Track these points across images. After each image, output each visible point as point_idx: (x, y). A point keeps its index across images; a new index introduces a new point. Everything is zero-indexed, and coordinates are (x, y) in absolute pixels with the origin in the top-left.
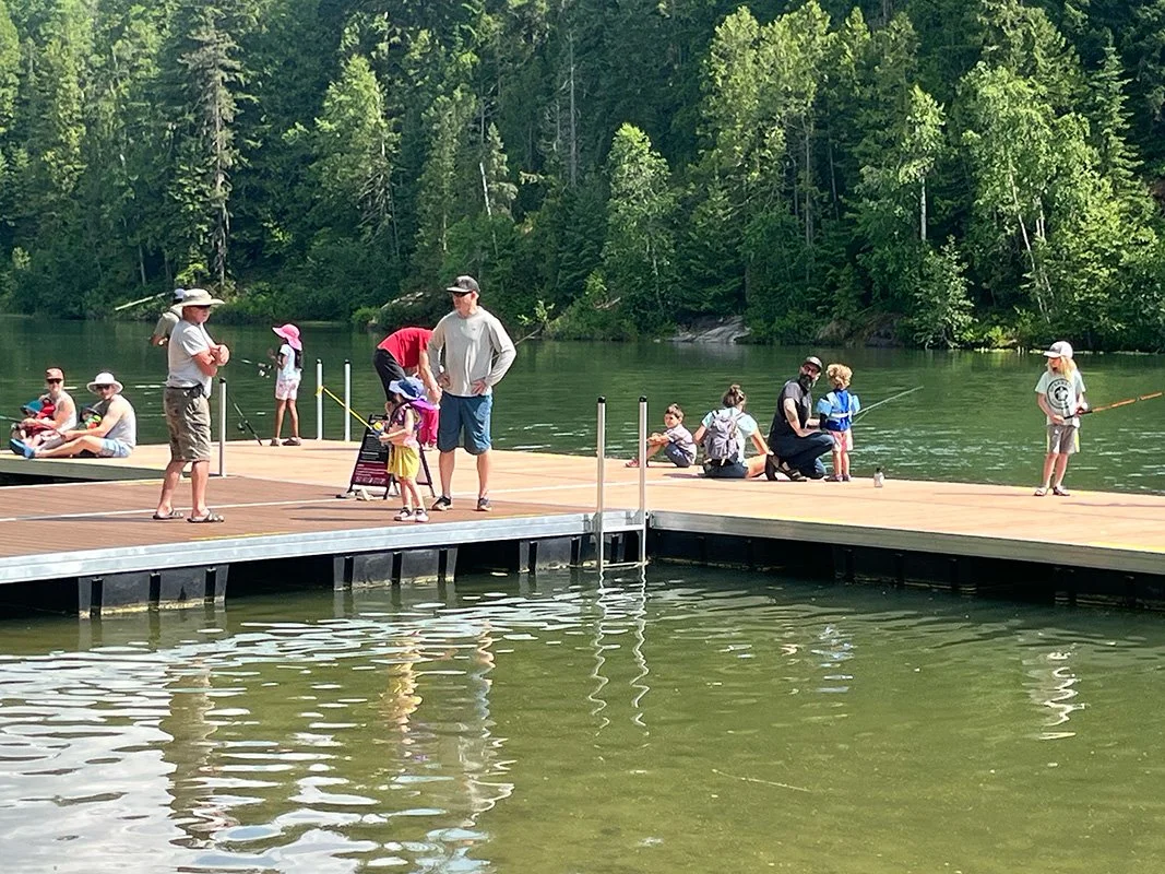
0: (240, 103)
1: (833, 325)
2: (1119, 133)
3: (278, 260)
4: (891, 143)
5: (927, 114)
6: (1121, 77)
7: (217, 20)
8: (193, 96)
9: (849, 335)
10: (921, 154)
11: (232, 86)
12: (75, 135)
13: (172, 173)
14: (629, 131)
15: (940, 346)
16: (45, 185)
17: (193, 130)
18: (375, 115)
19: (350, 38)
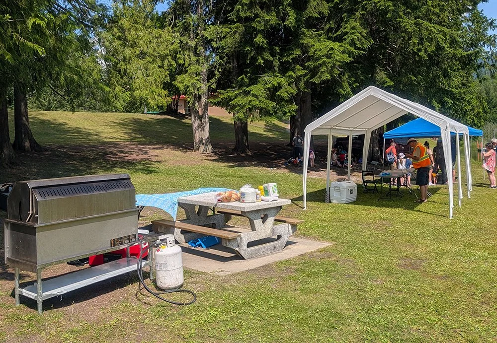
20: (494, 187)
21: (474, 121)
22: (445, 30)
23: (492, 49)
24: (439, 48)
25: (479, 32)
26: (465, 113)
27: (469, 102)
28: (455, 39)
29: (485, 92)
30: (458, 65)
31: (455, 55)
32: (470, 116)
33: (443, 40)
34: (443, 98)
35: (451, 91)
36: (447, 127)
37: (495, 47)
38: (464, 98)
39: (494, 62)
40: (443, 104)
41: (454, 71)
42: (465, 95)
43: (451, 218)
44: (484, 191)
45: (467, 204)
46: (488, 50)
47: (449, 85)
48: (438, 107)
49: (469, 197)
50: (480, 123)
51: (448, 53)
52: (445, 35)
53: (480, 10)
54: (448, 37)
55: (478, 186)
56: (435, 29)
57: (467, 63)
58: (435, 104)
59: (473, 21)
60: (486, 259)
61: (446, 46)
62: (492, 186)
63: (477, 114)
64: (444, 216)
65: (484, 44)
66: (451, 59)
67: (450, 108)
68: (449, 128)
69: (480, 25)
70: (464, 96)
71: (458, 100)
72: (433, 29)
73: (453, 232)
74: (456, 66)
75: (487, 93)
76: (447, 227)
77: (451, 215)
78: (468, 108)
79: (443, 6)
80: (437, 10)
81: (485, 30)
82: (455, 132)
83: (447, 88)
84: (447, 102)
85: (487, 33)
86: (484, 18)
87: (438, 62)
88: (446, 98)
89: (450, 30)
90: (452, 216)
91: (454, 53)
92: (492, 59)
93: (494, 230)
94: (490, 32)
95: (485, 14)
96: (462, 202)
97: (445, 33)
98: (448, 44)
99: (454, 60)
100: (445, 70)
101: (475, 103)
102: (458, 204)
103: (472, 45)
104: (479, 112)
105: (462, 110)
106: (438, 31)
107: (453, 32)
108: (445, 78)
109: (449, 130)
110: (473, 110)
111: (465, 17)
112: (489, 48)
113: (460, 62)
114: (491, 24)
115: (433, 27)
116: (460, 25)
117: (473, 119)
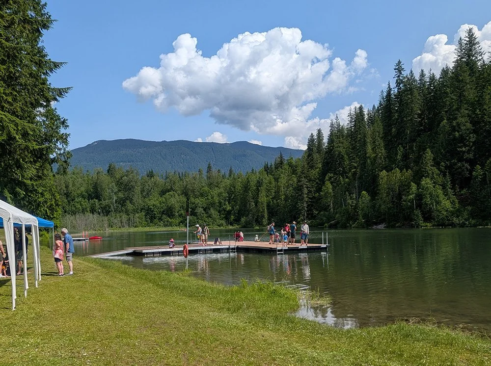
0: (308, 190)
1: (399, 224)
2: (450, 188)
3: (315, 216)
4: (408, 192)
5: (414, 187)
6: (450, 178)
7: (304, 177)
8: (301, 189)
9: (402, 226)
10: (413, 194)
11: (307, 188)
12: (283, 197)
13: (297, 203)
14: (364, 192)
15: (417, 227)
16: (278, 206)
17: (300, 195)
18: (331, 190)
19: (327, 178)
20: (62, 275)
21: (47, 213)
22: (18, 120)
23: (64, 146)
24: (11, 138)
25: (52, 129)
26: (39, 205)
27: (42, 194)
28: (27, 132)
29: (64, 185)
30: (30, 157)
31: (27, 148)
32: (44, 208)
33: (14, 130)
34: (15, 188)
35: (24, 182)
36: (10, 218)
37: (67, 145)
38: (36, 190)
39: (66, 158)
40: (15, 194)
41: (26, 162)
42: (38, 188)
43: (14, 309)
44: (52, 280)
45: (33, 294)
46: (60, 146)
47: (23, 176)
48: (11, 197)
49: (37, 287)
50: (53, 215)
51: (20, 144)
52: (16, 125)
53: (53, 107)
54: (20, 129)
55: (47, 275)
56: (6, 117)
57: (40, 156)
58: (7, 194)
59: (47, 117)
60: (37, 346)
61: (17, 137)
62: (60, 274)
63: (50, 207)
64: (6, 308)
65: (57, 140)
66: (23, 150)
67: (23, 199)
68: (11, 219)
69: (53, 122)
70: (36, 188)
71: (31, 191)
72: (3, 117)
73: (12, 324)
74: (28, 158)
75: (67, 187)
76: (8, 319)
77: (14, 306)
78: (41, 200)
79: (16, 95)
80: (10, 99)
81: (58, 127)
82: (21, 223)
83: (20, 179)
84: (19, 194)
85: (60, 131)
86: (57, 116)
87: (10, 151)
88: (18, 189)
89: (21, 121)
90: (15, 308)
91: (26, 145)
92: (64, 156)
93: (52, 316)
94: (62, 131)
95: (58, 112)
96: (28, 292)
97: (17, 123)
98: (19, 134)
99: (26, 152)
100: (18, 161)
101: (48, 195)
102: (24, 295)
103: (46, 140)
104: (52, 205)
105: (35, 201)
106: (10, 120)
107: (25, 124)
108: (18, 169)
109: (12, 221)
110: (46, 202)
111: (40, 112)
112: (62, 145)
113: (32, 154)
114: (63, 123)
115: (4, 115)
116: (34, 118)
117: (46, 211)
